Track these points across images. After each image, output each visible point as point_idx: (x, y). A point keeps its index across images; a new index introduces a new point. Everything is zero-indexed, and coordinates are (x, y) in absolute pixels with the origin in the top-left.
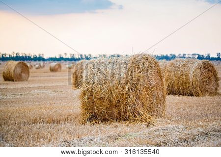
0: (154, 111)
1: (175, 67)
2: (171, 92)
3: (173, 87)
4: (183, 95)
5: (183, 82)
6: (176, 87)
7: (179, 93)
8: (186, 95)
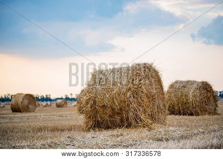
0: (155, 119)
1: (175, 88)
2: (172, 112)
3: (173, 108)
4: (184, 115)
5: (183, 102)
6: (176, 108)
7: (179, 114)
8: (186, 115)
